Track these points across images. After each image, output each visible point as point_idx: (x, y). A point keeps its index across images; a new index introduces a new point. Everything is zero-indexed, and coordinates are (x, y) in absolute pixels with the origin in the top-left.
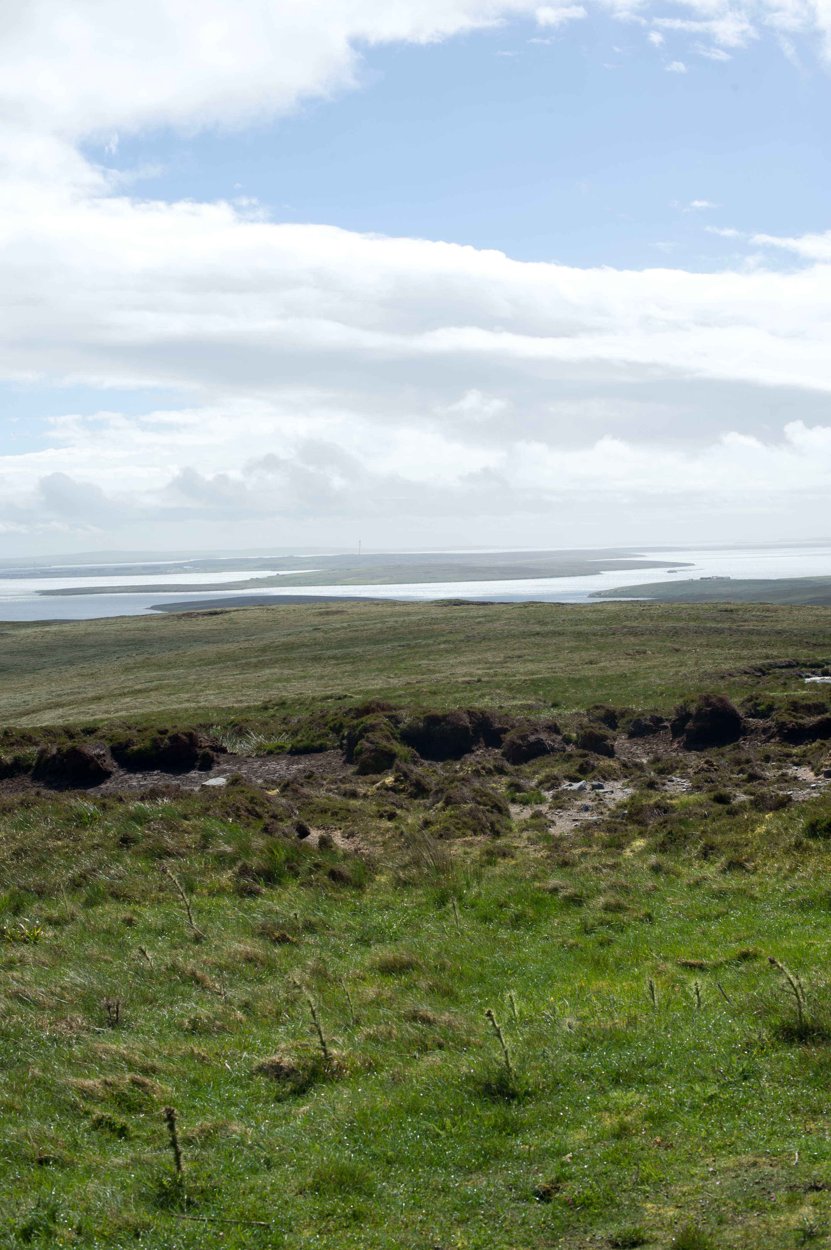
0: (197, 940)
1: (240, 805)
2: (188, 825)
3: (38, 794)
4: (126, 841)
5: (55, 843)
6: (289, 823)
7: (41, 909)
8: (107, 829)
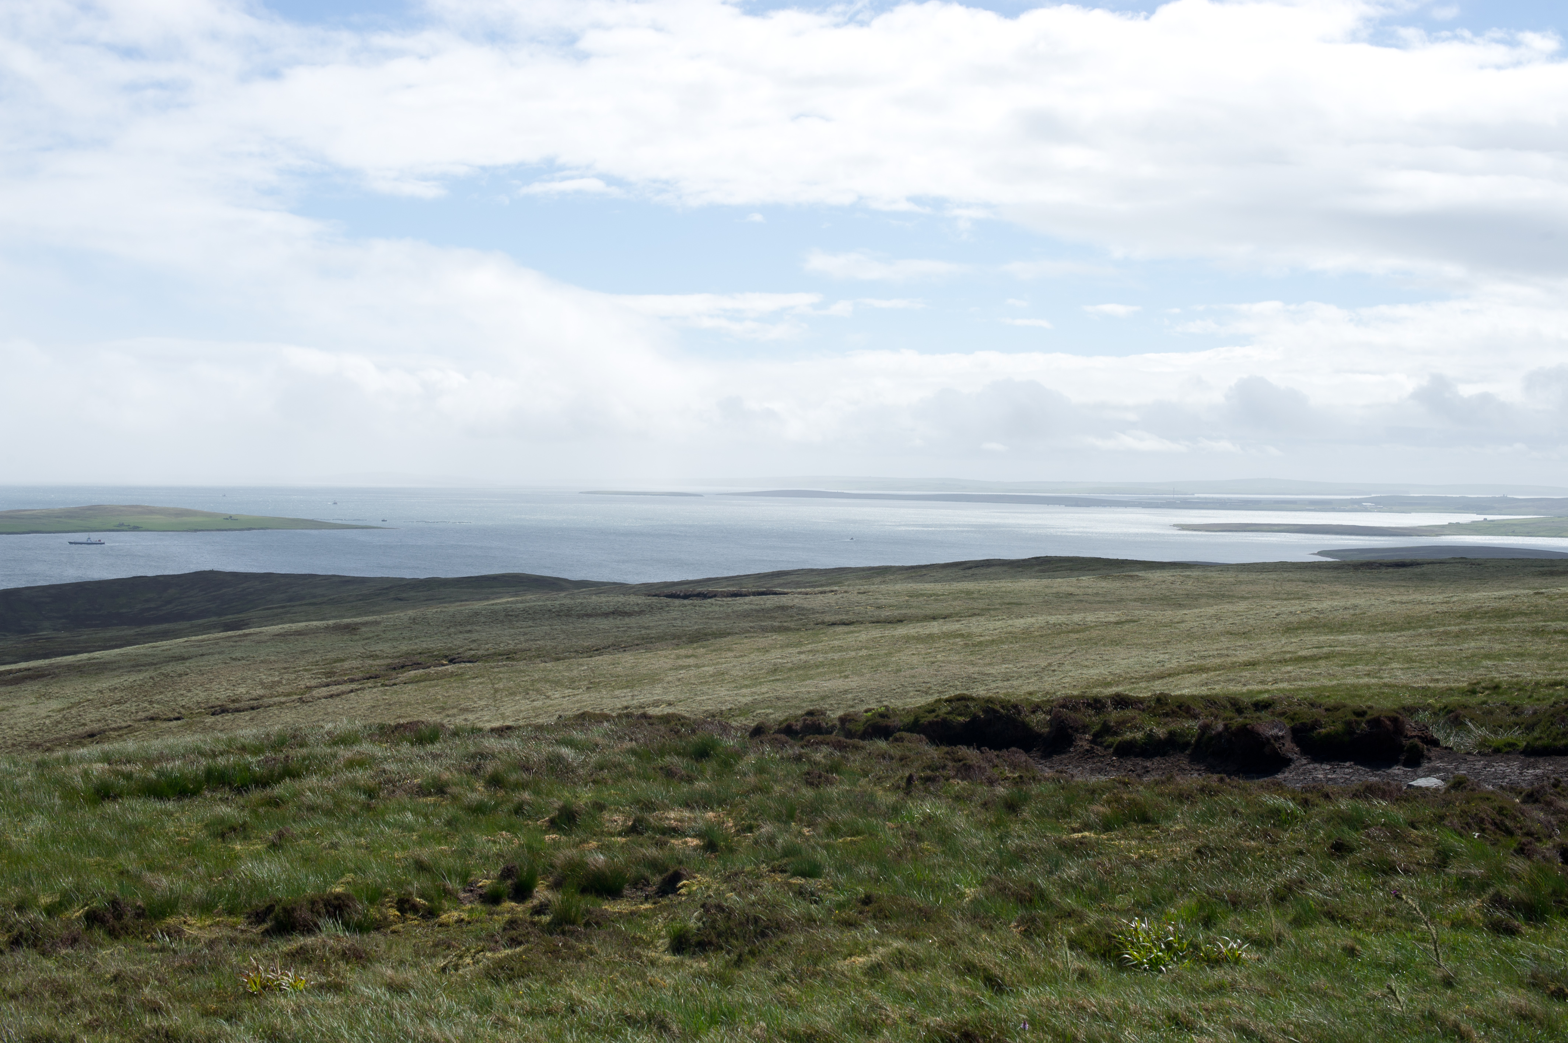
0: (1448, 983)
1: (1484, 816)
2: (1417, 836)
3: (1221, 780)
4: (1340, 849)
5: (1247, 843)
6: (1550, 844)
7: (1239, 924)
8: (1312, 833)
